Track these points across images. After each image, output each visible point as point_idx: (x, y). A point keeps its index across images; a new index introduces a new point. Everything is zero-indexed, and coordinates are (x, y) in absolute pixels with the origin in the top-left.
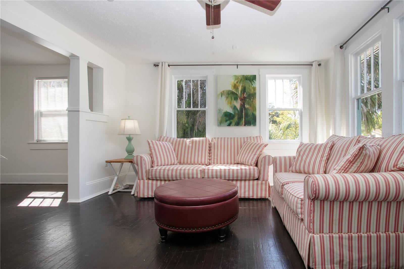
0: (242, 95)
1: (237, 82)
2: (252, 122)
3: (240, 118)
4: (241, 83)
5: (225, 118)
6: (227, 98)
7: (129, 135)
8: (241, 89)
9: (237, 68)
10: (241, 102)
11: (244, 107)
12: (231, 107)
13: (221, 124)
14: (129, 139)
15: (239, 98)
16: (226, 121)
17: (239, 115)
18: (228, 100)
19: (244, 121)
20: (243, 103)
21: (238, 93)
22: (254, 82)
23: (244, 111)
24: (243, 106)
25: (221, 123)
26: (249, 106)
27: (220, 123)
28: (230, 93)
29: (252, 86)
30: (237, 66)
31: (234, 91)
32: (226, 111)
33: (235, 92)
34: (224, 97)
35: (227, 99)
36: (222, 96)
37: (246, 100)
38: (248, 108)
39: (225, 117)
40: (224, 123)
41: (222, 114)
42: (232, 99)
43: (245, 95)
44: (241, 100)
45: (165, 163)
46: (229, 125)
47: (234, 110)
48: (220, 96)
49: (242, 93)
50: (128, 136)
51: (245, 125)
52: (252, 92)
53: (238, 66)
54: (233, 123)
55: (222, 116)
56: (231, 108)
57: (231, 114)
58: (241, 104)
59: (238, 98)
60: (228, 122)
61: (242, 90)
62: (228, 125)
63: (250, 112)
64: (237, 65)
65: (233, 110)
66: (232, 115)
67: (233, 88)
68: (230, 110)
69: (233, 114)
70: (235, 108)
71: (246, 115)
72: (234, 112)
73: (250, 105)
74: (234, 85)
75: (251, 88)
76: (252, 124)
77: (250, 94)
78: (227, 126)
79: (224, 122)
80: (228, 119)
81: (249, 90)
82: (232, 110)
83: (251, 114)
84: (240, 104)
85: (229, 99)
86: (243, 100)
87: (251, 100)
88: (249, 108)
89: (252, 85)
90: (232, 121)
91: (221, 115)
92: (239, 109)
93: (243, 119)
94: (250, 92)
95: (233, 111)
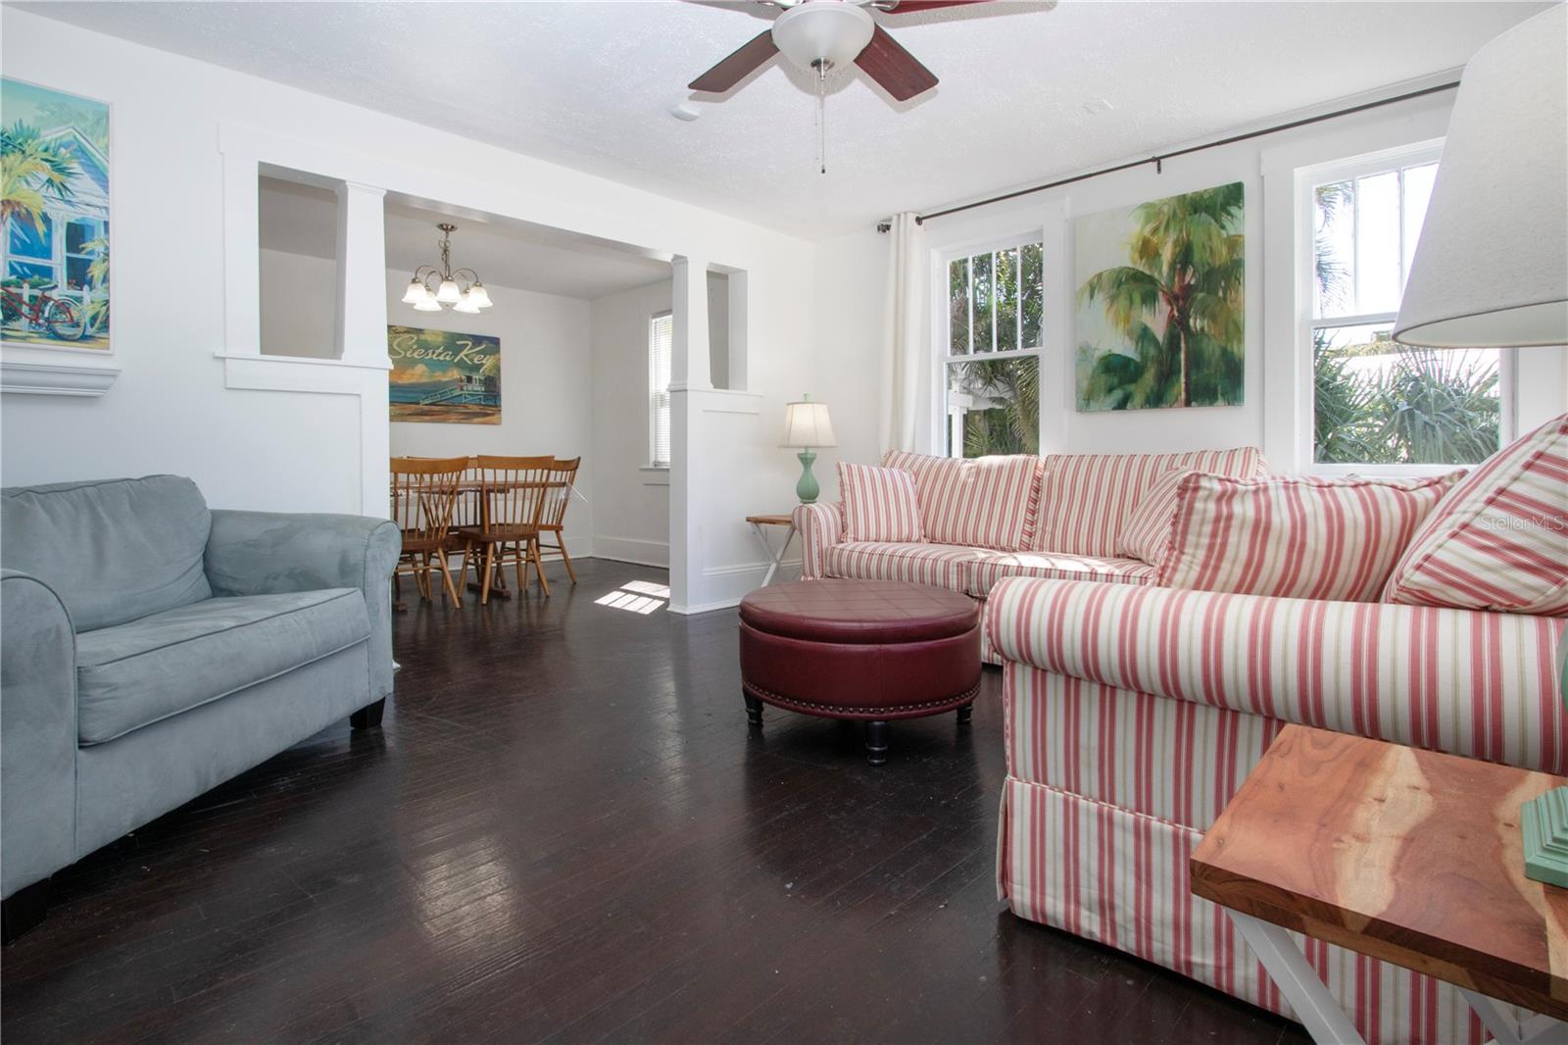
0: (1176, 279)
1: (1155, 231)
2: (1219, 388)
3: (1167, 375)
4: (1171, 230)
5: (1104, 380)
6: (1113, 299)
7: (806, 447)
8: (1173, 254)
9: (1159, 170)
10: (1172, 310)
11: (1186, 328)
12: (1129, 333)
13: (1088, 405)
14: (806, 461)
15: (1164, 292)
16: (1110, 390)
17: (1160, 363)
18: (1115, 307)
19: (1183, 386)
20: (1178, 311)
21: (1160, 272)
22: (1232, 216)
23: (1183, 345)
24: (1178, 323)
25: (1089, 400)
26: (1206, 322)
27: (1084, 400)
28: (1124, 279)
29: (1219, 235)
30: (1159, 164)
31: (1142, 267)
32: (1108, 353)
33: (1147, 272)
34: (1100, 297)
35: (1112, 302)
36: (1092, 297)
37: (1195, 298)
38: (1202, 329)
39: (1104, 377)
40: (1102, 398)
41: (1095, 364)
42: (1132, 302)
43: (1187, 279)
44: (1172, 299)
45: (878, 534)
46: (1121, 405)
47: (1140, 344)
48: (1087, 295)
49: (1174, 273)
50: (803, 451)
51: (1188, 403)
52: (1223, 259)
53: (1162, 160)
54: (1138, 398)
55: (1094, 371)
56: (1131, 338)
57: (1126, 362)
58: (1171, 317)
59: (1160, 294)
60: (1118, 394)
61: (1178, 260)
62: (1114, 405)
63: (1211, 348)
64: (1157, 160)
65: (1137, 343)
66: (1132, 368)
67: (1137, 256)
68: (1125, 347)
69: (1138, 360)
70: (1144, 335)
71: (1196, 361)
72: (1142, 353)
73: (1214, 318)
74: (1140, 243)
75: (1216, 242)
76: (1222, 395)
77: (1213, 269)
78: (1114, 409)
79: (1102, 395)
80: (1116, 380)
81: (1208, 254)
82: (1134, 347)
83: (1218, 352)
84: (1166, 319)
85: (1123, 302)
86: (1182, 299)
87: (1217, 294)
88: (1206, 329)
89: (1223, 227)
90: (1131, 387)
91: (1090, 370)
92: (1164, 338)
93: (1179, 377)
94: (1210, 261)
95: (1136, 349)
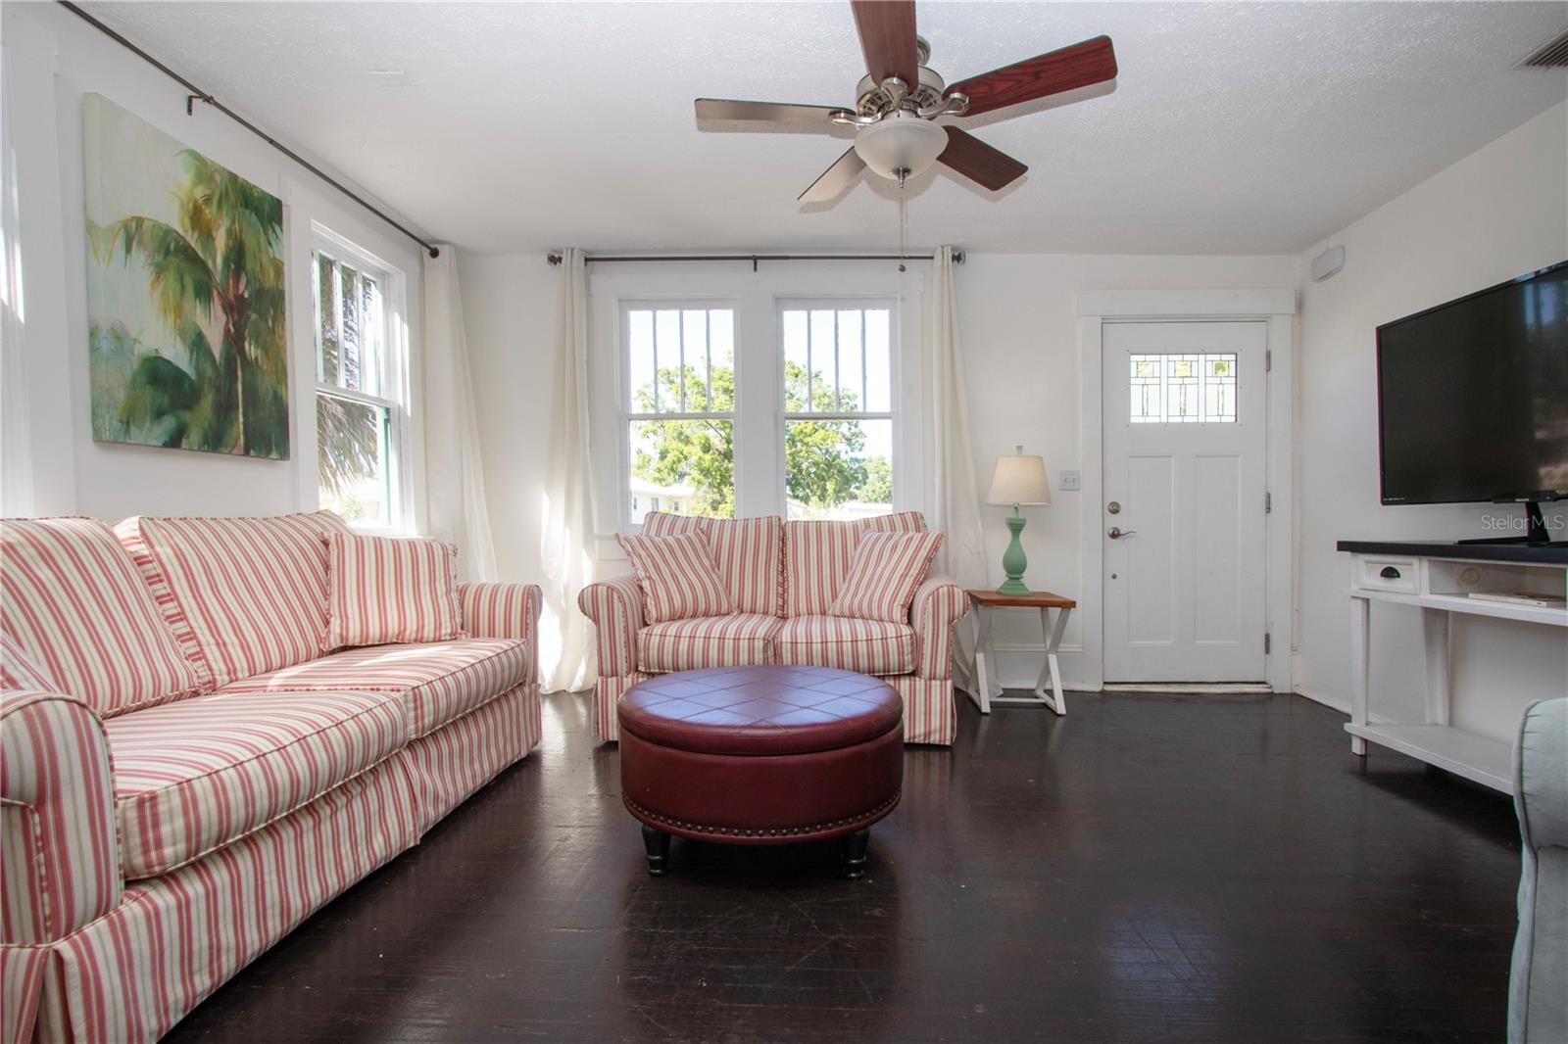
0: (231, 282)
1: (208, 200)
2: (273, 436)
3: (225, 409)
4: (224, 213)
5: (148, 394)
6: (160, 271)
8: (227, 246)
10: (227, 322)
11: (242, 352)
12: (182, 333)
13: (127, 431)
15: (219, 293)
16: (159, 414)
17: (218, 390)
18: (163, 283)
19: (242, 426)
20: (233, 325)
21: (214, 262)
22: (277, 237)
23: (239, 373)
24: (234, 341)
25: (128, 423)
26: (259, 351)
27: (121, 421)
28: (172, 247)
29: (268, 252)
31: (193, 240)
32: (154, 354)
33: (200, 254)
34: (140, 258)
35: (158, 278)
36: (128, 250)
37: (248, 318)
38: (256, 359)
39: (149, 390)
40: (148, 425)
41: (136, 366)
42: (183, 288)
43: (242, 287)
44: (228, 308)
46: (174, 441)
47: (194, 355)
48: (120, 242)
49: (229, 273)
51: (247, 453)
52: (271, 285)
54: (195, 436)
55: (134, 379)
56: (184, 341)
57: (180, 375)
58: (227, 331)
59: (215, 293)
60: (169, 423)
61: (231, 258)
62: (165, 438)
63: (265, 384)
65: (192, 353)
66: (187, 385)
67: (187, 221)
68: (177, 354)
69: (193, 378)
70: (198, 344)
71: (252, 396)
72: (197, 369)
73: (266, 351)
74: (191, 206)
75: (265, 260)
76: (277, 446)
77: (263, 288)
78: (166, 445)
79: (148, 418)
80: (166, 400)
81: (258, 268)
82: (188, 351)
83: (271, 394)
84: (222, 332)
85: (171, 279)
86: (236, 308)
87: (267, 322)
88: (259, 358)
89: (270, 244)
90: (186, 416)
91: (129, 374)
92: (221, 355)
93: (237, 415)
94: (260, 276)
95: (191, 360)
